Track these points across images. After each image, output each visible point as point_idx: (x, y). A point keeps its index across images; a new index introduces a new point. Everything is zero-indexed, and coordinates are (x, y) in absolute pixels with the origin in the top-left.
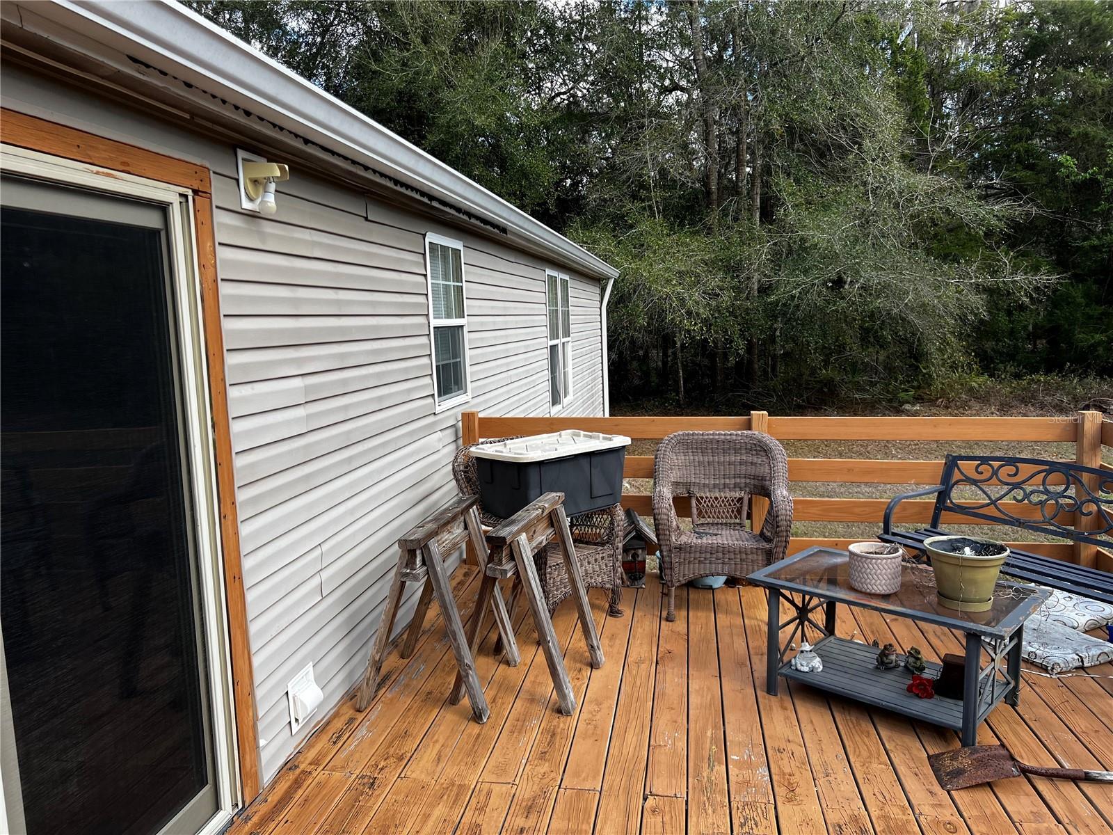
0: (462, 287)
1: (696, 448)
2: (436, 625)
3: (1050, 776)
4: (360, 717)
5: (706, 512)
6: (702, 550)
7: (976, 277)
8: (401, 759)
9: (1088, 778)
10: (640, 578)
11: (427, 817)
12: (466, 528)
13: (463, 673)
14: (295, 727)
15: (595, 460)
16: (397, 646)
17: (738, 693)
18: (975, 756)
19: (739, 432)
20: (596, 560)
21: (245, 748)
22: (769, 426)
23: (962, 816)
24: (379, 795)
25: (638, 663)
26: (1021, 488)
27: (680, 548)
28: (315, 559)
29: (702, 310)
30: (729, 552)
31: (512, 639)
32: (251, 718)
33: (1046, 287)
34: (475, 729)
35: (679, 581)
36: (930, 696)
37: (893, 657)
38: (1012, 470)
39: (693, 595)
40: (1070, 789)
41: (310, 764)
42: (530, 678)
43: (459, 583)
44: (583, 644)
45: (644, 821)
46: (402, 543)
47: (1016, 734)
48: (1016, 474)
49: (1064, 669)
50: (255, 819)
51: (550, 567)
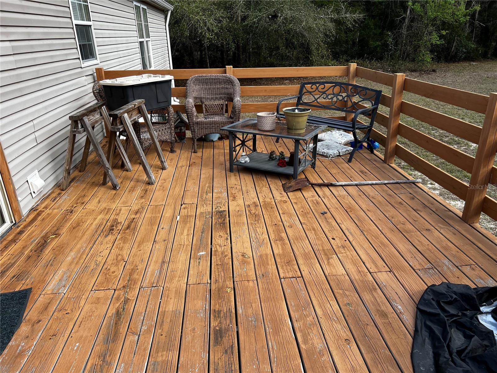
0: (88, 5)
1: (203, 82)
2: (94, 161)
3: (320, 185)
4: (64, 192)
5: (209, 109)
6: (206, 123)
7: (331, 15)
8: (83, 203)
9: (332, 185)
10: (184, 139)
11: (95, 219)
12: (101, 115)
13: (106, 171)
14: (34, 195)
15: (158, 86)
16: (77, 168)
17: (219, 173)
18: (296, 182)
19: (221, 75)
20: (162, 130)
21: (12, 200)
22: (233, 72)
23: (289, 198)
24: (75, 215)
25: (181, 167)
26: (325, 93)
27: (197, 123)
28: (31, 127)
29: (214, 28)
30: (217, 124)
31: (128, 161)
32: (12, 188)
33: (358, 20)
34: (114, 192)
35: (198, 137)
36: (285, 166)
37: (275, 156)
38: (322, 86)
39: (205, 144)
40: (326, 189)
41: (43, 208)
42: (137, 174)
43: (104, 145)
44: (159, 163)
45: (181, 211)
46: (71, 118)
47: (313, 176)
48: (324, 88)
49: (333, 156)
50: (22, 226)
51: (142, 132)
